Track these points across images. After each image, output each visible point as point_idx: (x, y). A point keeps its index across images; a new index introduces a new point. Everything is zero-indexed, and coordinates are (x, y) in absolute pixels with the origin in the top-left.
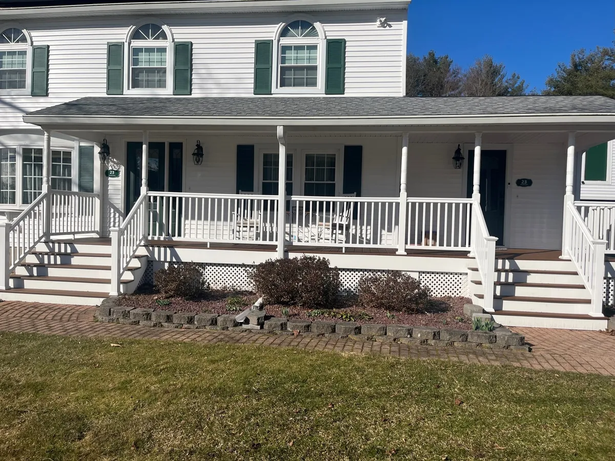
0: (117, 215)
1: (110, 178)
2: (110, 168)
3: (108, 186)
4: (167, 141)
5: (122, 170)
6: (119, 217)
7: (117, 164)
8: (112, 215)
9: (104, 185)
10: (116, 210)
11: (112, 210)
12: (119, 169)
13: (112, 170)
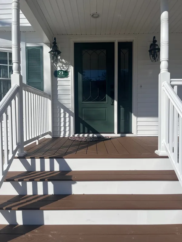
0: (67, 115)
1: (59, 79)
2: (59, 69)
3: (57, 86)
4: (116, 39)
5: (71, 70)
6: (69, 117)
7: (66, 64)
8: (62, 115)
9: (54, 85)
10: (66, 110)
11: (62, 111)
12: (68, 69)
13: (61, 71)
